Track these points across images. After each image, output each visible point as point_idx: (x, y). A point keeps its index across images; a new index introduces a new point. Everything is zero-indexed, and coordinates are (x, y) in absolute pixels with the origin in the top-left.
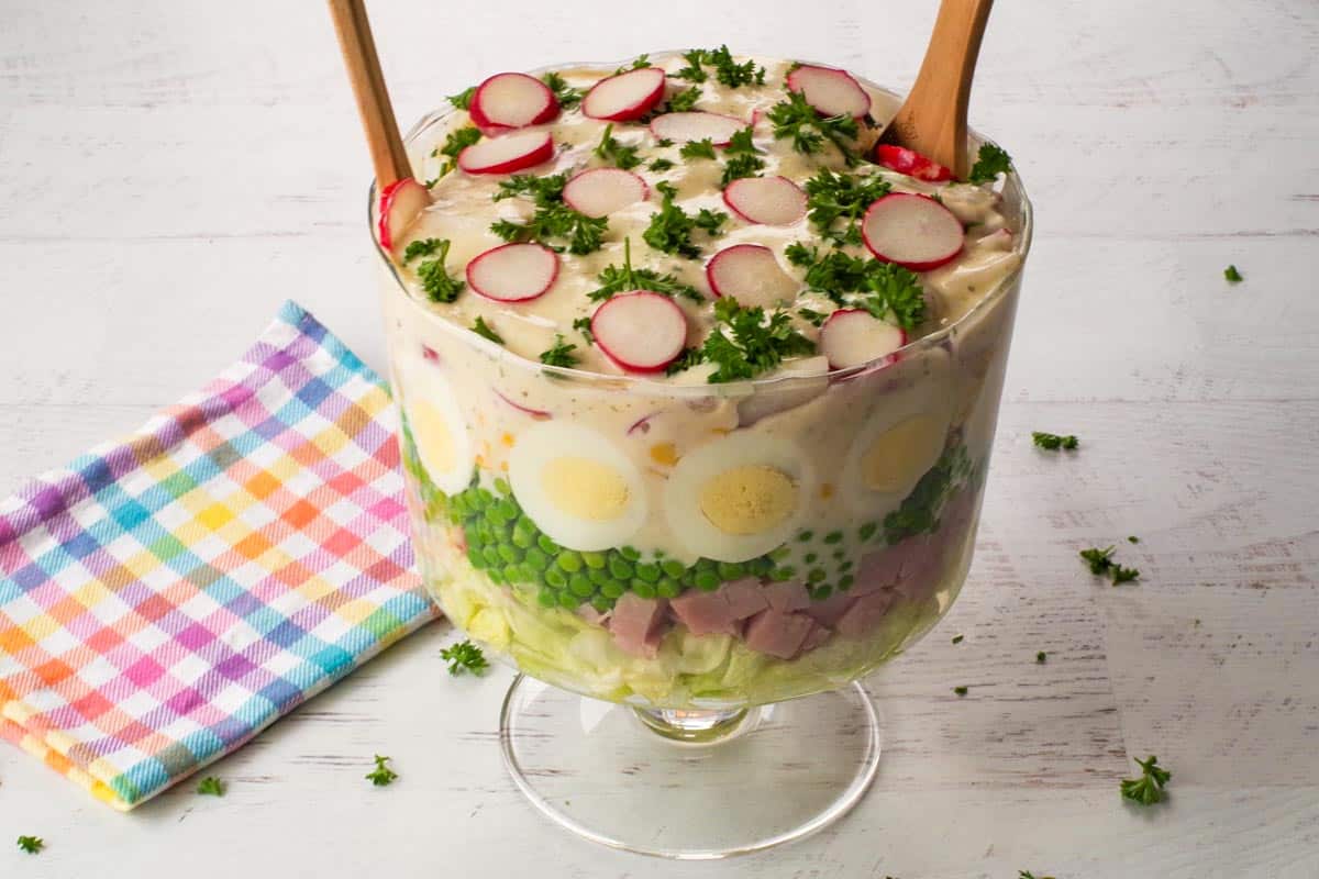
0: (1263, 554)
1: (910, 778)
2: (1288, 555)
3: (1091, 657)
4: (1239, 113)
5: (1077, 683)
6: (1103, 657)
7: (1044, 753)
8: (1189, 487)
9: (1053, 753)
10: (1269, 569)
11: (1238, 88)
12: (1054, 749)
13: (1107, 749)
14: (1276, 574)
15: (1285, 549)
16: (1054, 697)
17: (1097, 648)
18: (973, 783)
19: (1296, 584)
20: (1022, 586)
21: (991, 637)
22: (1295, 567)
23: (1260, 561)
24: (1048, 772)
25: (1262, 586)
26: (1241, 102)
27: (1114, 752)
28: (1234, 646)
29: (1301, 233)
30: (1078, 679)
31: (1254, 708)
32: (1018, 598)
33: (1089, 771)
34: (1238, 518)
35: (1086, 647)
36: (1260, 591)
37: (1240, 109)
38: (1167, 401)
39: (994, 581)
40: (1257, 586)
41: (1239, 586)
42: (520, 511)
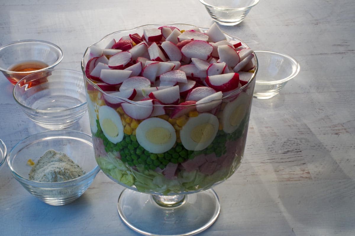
0: (336, 127)
1: (257, 181)
2: (343, 126)
3: (298, 152)
4: (316, 26)
5: (295, 158)
6: (301, 151)
7: (289, 174)
8: (316, 112)
9: (292, 174)
10: (339, 130)
11: (316, 20)
12: (291, 173)
13: (305, 172)
14: (341, 131)
15: (342, 125)
16: (290, 161)
17: (299, 149)
18: (273, 181)
19: (346, 133)
20: (278, 136)
21: (272, 148)
22: (345, 129)
23: (336, 128)
24: (291, 178)
25: (338, 134)
26: (316, 23)
27: (307, 173)
28: (333, 148)
29: (335, 53)
30: (296, 157)
31: (340, 162)
32: (277, 139)
33: (301, 177)
34: (329, 119)
35: (296, 149)
36: (338, 135)
37: (316, 25)
38: (308, 93)
39: (271, 135)
40: (336, 134)
41: (332, 134)
42: (139, 145)
